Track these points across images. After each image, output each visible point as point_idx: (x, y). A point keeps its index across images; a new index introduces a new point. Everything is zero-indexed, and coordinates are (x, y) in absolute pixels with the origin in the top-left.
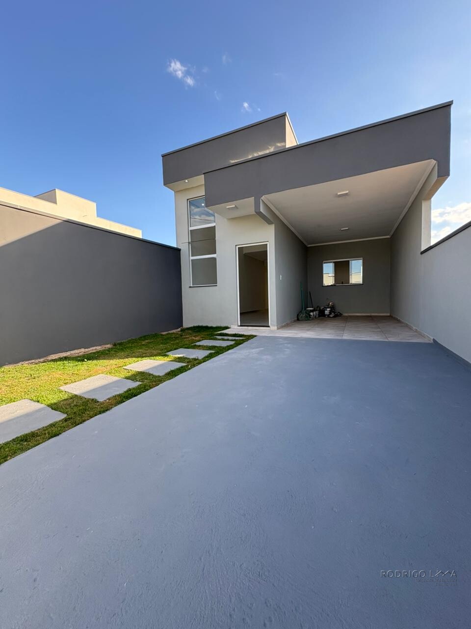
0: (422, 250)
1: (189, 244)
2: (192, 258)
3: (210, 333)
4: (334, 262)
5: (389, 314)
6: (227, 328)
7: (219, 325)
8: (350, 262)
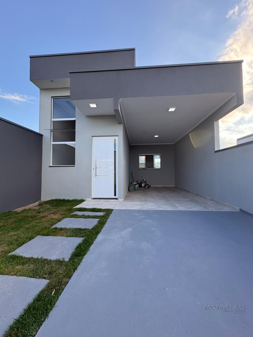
0: (216, 150)
1: (51, 131)
2: (53, 143)
3: (69, 207)
4: (145, 156)
5: (174, 186)
6: (82, 201)
7: (75, 198)
8: (154, 156)
